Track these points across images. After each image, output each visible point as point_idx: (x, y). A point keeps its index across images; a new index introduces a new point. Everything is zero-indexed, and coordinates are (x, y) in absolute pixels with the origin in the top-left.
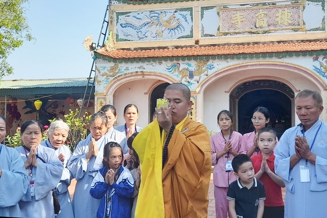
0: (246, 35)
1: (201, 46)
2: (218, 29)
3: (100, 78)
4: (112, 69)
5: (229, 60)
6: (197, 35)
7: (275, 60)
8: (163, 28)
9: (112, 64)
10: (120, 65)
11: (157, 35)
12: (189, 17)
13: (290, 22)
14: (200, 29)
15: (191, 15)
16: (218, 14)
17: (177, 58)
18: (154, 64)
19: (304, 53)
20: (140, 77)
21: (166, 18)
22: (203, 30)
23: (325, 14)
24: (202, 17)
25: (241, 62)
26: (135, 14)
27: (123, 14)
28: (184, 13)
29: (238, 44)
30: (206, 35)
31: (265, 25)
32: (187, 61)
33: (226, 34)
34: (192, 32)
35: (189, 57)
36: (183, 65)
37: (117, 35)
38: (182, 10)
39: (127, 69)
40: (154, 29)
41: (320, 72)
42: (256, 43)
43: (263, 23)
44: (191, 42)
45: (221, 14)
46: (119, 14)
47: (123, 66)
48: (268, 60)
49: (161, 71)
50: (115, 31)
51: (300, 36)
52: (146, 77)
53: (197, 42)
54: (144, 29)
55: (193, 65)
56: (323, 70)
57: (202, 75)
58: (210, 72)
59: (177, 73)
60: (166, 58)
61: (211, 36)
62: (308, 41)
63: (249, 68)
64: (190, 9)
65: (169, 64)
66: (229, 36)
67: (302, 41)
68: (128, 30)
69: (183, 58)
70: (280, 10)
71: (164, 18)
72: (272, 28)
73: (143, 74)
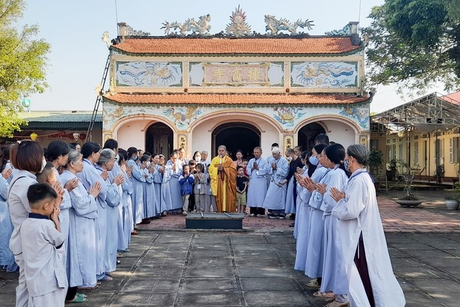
0: (225, 86)
1: (189, 94)
2: (203, 81)
3: (106, 118)
4: (118, 111)
5: (213, 108)
6: (186, 85)
7: (246, 109)
8: (158, 77)
9: (117, 107)
10: (124, 108)
11: (152, 82)
12: (179, 69)
13: (259, 78)
14: (189, 79)
15: (181, 67)
16: (203, 68)
17: (172, 104)
18: (153, 108)
19: (268, 105)
20: (142, 118)
21: (160, 69)
22: (190, 81)
23: (284, 74)
24: (190, 70)
25: (222, 109)
26: (133, 64)
27: (122, 63)
28: (175, 65)
29: (219, 94)
30: (193, 85)
31: (239, 79)
32: (180, 107)
33: (209, 85)
34: (181, 81)
35: (182, 104)
36: (177, 110)
37: (117, 81)
38: (173, 63)
39: (130, 111)
40: (150, 77)
41: (278, 119)
42: (233, 94)
43: (238, 78)
44: (181, 90)
45: (205, 68)
46: (118, 63)
47: (127, 109)
48: (242, 109)
49: (159, 114)
50: (116, 78)
51: (266, 89)
52: (146, 118)
53: (186, 90)
54: (141, 77)
55: (185, 111)
56: (280, 118)
57: (192, 118)
58: (198, 117)
59: (172, 116)
60: (163, 104)
61: (197, 85)
62: (271, 94)
63: (228, 114)
64: (181, 63)
65: (166, 108)
66: (211, 87)
67: (267, 94)
68: (127, 77)
69: (177, 105)
70: (251, 69)
71: (158, 69)
72: (245, 82)
73: (144, 116)
